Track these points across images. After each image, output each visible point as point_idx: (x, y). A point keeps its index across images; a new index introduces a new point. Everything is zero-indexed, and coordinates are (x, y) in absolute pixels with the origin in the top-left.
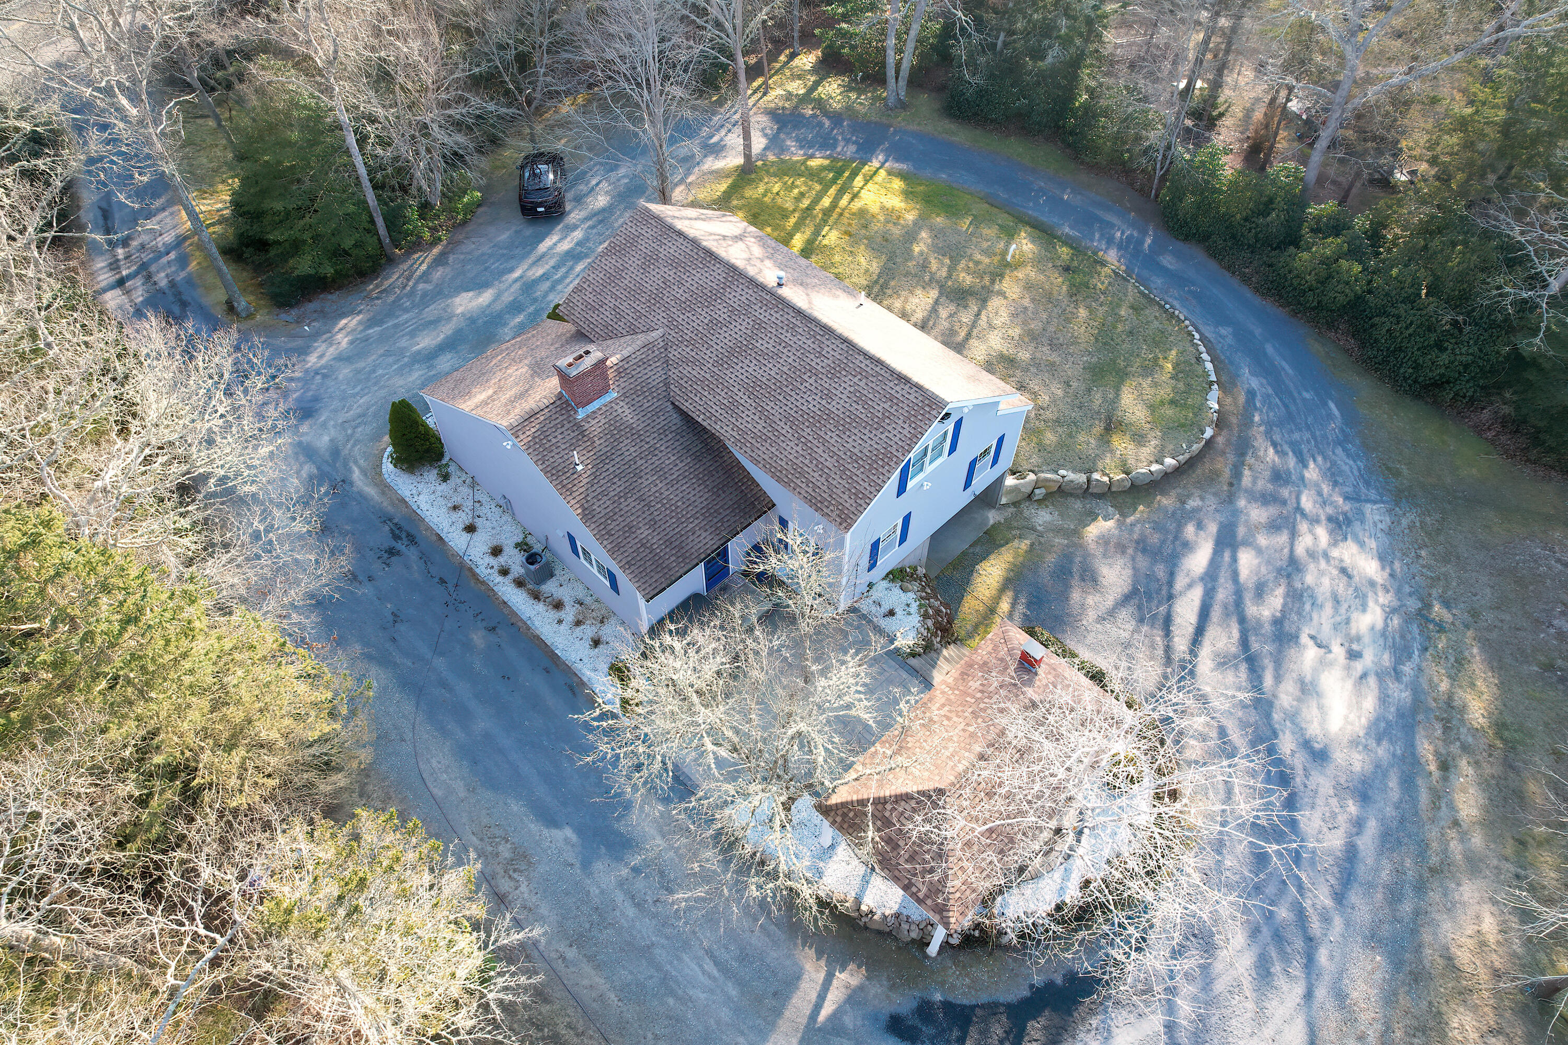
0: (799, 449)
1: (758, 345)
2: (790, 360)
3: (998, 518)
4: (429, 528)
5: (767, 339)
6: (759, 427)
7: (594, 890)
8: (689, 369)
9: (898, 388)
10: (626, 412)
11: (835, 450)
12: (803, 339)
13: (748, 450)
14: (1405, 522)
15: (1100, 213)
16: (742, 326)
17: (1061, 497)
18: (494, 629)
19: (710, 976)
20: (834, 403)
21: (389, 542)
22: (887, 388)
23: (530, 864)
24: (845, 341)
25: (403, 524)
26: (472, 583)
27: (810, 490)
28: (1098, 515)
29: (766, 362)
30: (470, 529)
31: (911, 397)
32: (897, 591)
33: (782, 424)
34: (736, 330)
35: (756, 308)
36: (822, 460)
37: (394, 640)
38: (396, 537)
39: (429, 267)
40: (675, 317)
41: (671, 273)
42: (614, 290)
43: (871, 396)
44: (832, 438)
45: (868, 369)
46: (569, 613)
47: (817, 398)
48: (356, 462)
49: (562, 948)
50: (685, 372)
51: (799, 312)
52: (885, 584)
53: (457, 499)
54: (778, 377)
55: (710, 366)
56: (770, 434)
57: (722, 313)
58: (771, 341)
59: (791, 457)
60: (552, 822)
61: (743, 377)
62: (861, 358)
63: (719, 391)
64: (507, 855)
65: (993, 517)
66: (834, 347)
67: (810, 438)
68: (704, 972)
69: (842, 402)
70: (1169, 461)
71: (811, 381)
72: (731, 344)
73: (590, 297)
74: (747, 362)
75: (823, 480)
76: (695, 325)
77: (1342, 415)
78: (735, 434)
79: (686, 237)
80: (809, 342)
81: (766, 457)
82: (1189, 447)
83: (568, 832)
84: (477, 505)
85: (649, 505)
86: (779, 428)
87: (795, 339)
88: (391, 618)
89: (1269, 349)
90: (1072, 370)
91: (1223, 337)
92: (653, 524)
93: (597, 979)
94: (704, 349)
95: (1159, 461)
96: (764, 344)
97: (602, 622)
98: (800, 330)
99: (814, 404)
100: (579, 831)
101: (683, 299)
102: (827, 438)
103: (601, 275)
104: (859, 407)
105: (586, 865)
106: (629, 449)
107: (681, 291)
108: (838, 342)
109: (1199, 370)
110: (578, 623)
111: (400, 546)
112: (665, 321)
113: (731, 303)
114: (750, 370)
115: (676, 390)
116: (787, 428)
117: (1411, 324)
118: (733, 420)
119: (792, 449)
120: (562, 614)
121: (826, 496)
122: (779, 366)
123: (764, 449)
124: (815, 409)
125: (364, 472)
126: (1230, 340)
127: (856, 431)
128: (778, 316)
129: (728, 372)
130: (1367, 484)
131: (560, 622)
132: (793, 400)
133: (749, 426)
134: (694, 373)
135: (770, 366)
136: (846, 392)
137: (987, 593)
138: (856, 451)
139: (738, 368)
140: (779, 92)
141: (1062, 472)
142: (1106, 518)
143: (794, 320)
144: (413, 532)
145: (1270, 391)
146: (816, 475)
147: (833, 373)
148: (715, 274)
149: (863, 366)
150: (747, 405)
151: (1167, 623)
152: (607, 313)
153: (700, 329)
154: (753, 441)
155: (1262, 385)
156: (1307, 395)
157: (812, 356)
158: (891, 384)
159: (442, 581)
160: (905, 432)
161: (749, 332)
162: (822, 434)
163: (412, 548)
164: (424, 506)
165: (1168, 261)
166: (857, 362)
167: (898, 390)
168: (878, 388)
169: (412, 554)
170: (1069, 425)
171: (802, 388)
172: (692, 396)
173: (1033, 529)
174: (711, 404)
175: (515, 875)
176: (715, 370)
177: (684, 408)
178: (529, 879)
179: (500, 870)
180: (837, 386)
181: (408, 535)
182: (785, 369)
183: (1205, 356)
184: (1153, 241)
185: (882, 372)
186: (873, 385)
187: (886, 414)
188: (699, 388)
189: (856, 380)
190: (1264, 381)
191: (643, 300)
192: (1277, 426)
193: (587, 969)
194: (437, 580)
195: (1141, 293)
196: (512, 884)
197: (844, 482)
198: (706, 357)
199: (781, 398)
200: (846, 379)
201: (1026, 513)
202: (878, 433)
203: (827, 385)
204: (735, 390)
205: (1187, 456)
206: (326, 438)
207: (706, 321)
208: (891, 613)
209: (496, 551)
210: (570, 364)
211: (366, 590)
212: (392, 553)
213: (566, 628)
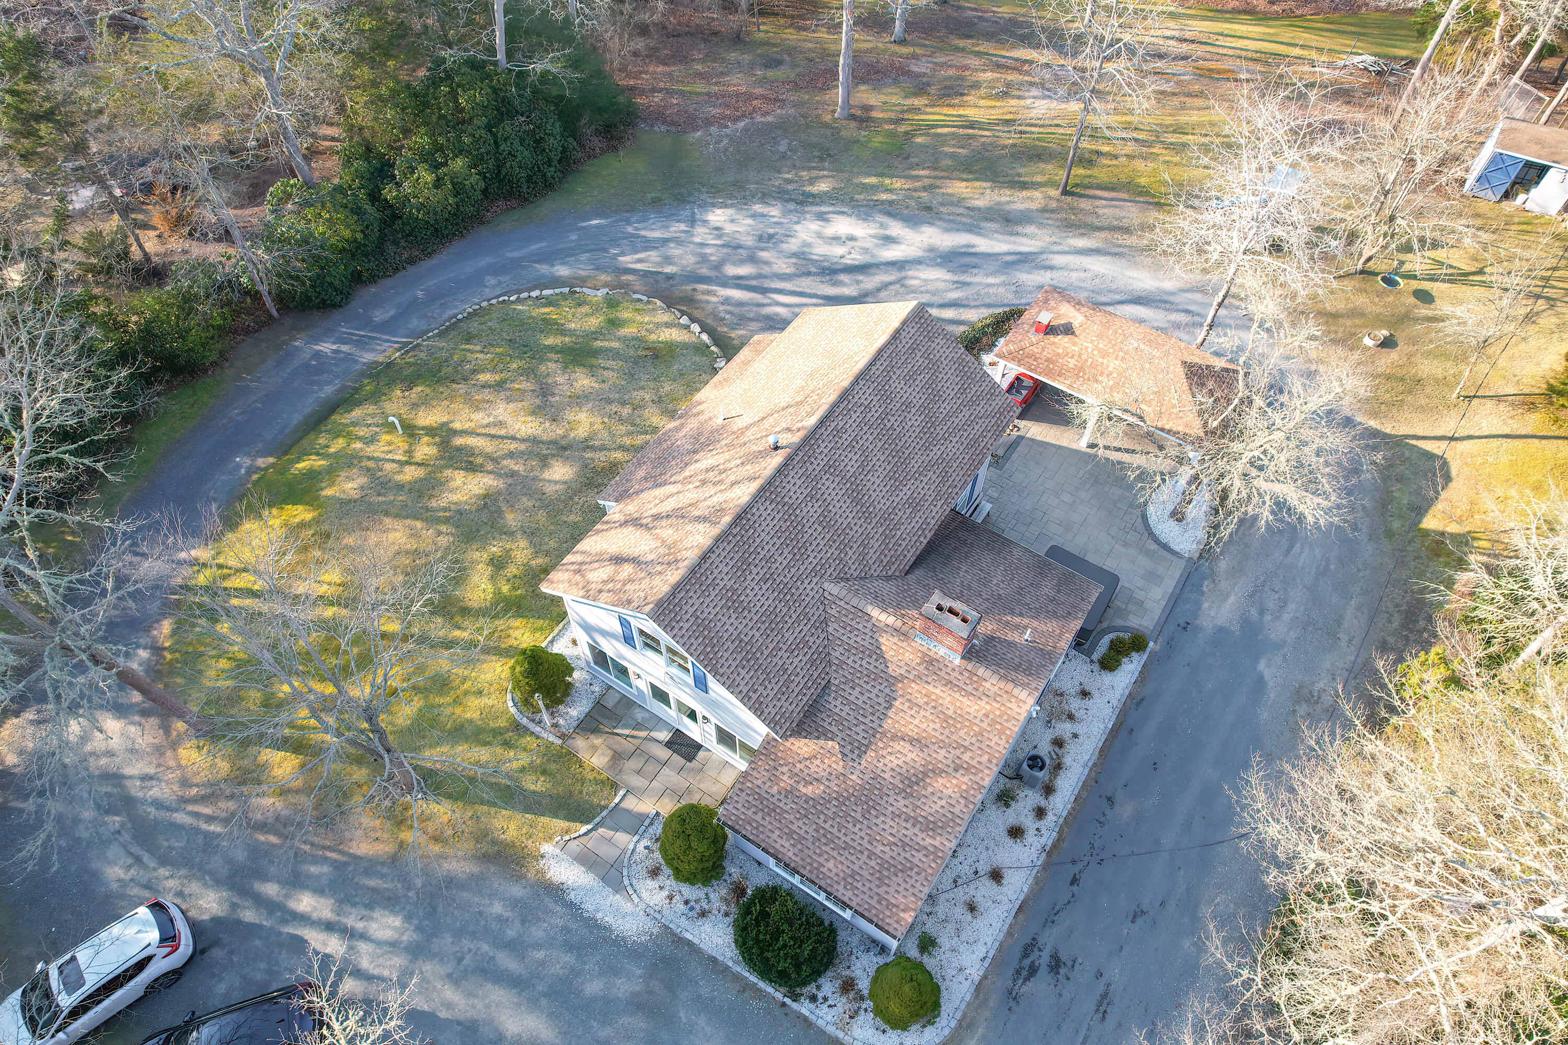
0: (955, 440)
1: (852, 470)
2: (871, 438)
4: (1009, 934)
5: (846, 460)
6: (934, 477)
7: (1293, 635)
8: (872, 551)
9: (904, 342)
11: (955, 407)
12: (850, 422)
13: (956, 490)
16: (830, 487)
18: (1109, 799)
19: (1302, 548)
20: (915, 401)
21: (1043, 976)
22: (904, 350)
23: (1301, 687)
25: (1011, 973)
26: (1065, 845)
27: (989, 435)
29: (871, 464)
30: (996, 876)
31: (912, 331)
33: (932, 454)
34: (833, 494)
35: (811, 468)
36: (964, 420)
38: (1033, 971)
40: (810, 567)
41: (755, 571)
42: (766, 652)
43: (910, 366)
44: (945, 408)
45: (885, 364)
46: (1064, 728)
47: (909, 416)
49: (1343, 644)
50: (874, 557)
51: (822, 422)
53: (959, 912)
54: (887, 453)
55: (869, 527)
56: (941, 467)
57: (813, 510)
58: (850, 456)
59: (961, 448)
60: (1261, 680)
61: (885, 490)
62: (874, 368)
63: (897, 518)
64: (1305, 706)
66: (861, 392)
67: (945, 428)
68: (1302, 552)
69: (914, 394)
71: (892, 420)
72: (849, 501)
73: (772, 689)
74: (869, 484)
75: (980, 422)
76: (822, 543)
78: (940, 504)
79: (711, 550)
80: (854, 417)
81: (961, 473)
83: (1261, 666)
84: (960, 882)
86: (935, 458)
87: (850, 431)
88: (1140, 921)
93: (1349, 614)
94: (851, 533)
96: (851, 463)
97: (1062, 695)
98: (841, 424)
99: (915, 421)
100: (1256, 660)
101: (790, 556)
102: (945, 412)
103: (743, 672)
104: (919, 378)
105: (1279, 646)
107: (780, 559)
108: (857, 388)
110: (1071, 717)
111: (1044, 959)
112: (815, 580)
113: (802, 497)
114: (878, 482)
115: (893, 568)
116: (935, 449)
118: (927, 504)
119: (954, 447)
120: (1067, 736)
121: (993, 421)
122: (876, 450)
123: (954, 475)
124: (920, 419)
127: (940, 385)
128: (823, 445)
129: (878, 507)
131: (1075, 736)
132: (910, 441)
133: (933, 487)
134: (876, 547)
135: (875, 459)
136: (905, 388)
138: (956, 389)
139: (874, 495)
143: (830, 429)
146: (976, 427)
147: (886, 397)
148: (765, 515)
149: (881, 368)
150: (913, 488)
152: (796, 661)
153: (828, 536)
154: (947, 484)
157: (869, 415)
158: (900, 346)
159: (1074, 881)
160: (942, 343)
161: (837, 480)
162: (942, 416)
163: (1041, 941)
164: (981, 951)
166: (878, 373)
167: (906, 341)
168: (903, 358)
169: (1049, 939)
171: (898, 430)
172: (900, 549)
174: (910, 527)
175: (1316, 694)
176: (874, 521)
177: (913, 559)
178: (1313, 683)
179: (1319, 708)
180: (899, 396)
181: (1025, 955)
182: (880, 444)
185: (889, 352)
186: (900, 362)
187: (927, 355)
188: (893, 541)
189: (894, 377)
191: (785, 610)
193: (1346, 624)
194: (1075, 888)
196: (1323, 695)
197: (982, 403)
198: (860, 531)
199: (907, 452)
200: (894, 386)
202: (942, 366)
203: (898, 405)
204: (897, 500)
207: (820, 529)
209: (1016, 832)
210: (964, 620)
211: (1115, 973)
212: (1056, 964)
213: (1080, 729)
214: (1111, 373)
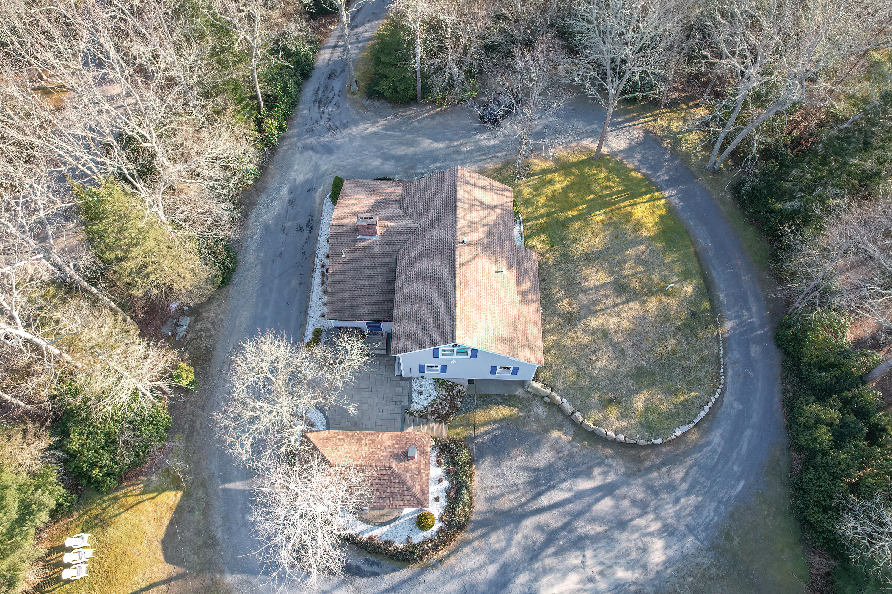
1: (434, 260)
2: (436, 276)
3: (520, 394)
4: (319, 230)
8: (411, 249)
9: (449, 320)
10: (377, 248)
11: (415, 323)
12: (446, 273)
14: (699, 560)
15: (751, 300)
16: (437, 248)
17: (557, 409)
18: (301, 284)
20: (431, 306)
21: (304, 225)
22: (447, 317)
24: (454, 286)
25: (314, 221)
26: (311, 262)
28: (563, 429)
29: (430, 270)
30: (329, 241)
31: (449, 328)
32: (433, 388)
33: (413, 297)
35: (447, 245)
36: (409, 323)
37: (273, 262)
38: (308, 225)
39: (427, 117)
40: (426, 224)
41: (440, 205)
43: (441, 315)
44: (419, 318)
45: (450, 304)
47: (429, 299)
48: (324, 185)
50: (409, 248)
51: (454, 260)
52: (432, 381)
54: (427, 278)
55: (415, 253)
56: (406, 297)
57: (437, 236)
58: (438, 262)
59: (403, 312)
61: (420, 268)
63: (410, 265)
65: (519, 392)
66: (450, 285)
67: (414, 311)
69: (433, 308)
70: (621, 437)
71: (433, 290)
72: (429, 251)
74: (426, 263)
76: (427, 232)
77: (741, 491)
80: (446, 276)
82: (639, 439)
85: (356, 287)
86: (411, 298)
87: (444, 269)
88: (279, 253)
89: (748, 433)
90: (629, 363)
91: (732, 407)
92: (352, 295)
94: (419, 246)
95: (616, 433)
98: (448, 267)
101: (434, 219)
104: (435, 316)
106: (366, 262)
109: (695, 411)
110: (325, 304)
111: (305, 230)
112: (422, 222)
113: (443, 234)
114: (424, 267)
115: (402, 252)
117: (821, 486)
118: (403, 281)
120: (324, 297)
121: (398, 336)
122: (431, 275)
124: (424, 302)
125: (323, 190)
126: (733, 412)
127: (426, 323)
128: (448, 254)
129: (418, 261)
130: (706, 529)
131: (321, 299)
132: (423, 292)
133: (404, 288)
134: (411, 251)
135: (430, 272)
136: (437, 305)
137: (481, 418)
138: (419, 330)
139: (422, 263)
140: (664, 123)
141: (565, 400)
142: (565, 434)
143: (450, 261)
144: (314, 227)
145: (719, 450)
146: (403, 326)
147: (441, 294)
148: (449, 219)
149: (450, 301)
150: (411, 280)
151: (540, 494)
152: (412, 202)
153: (427, 236)
155: (719, 444)
156: (735, 468)
157: (442, 281)
160: (436, 338)
161: (436, 252)
162: (418, 313)
163: (308, 233)
164: (325, 221)
165: (755, 350)
166: (450, 298)
169: (306, 234)
170: (595, 384)
171: (429, 290)
172: (403, 259)
173: (529, 411)
174: (405, 268)
176: (415, 257)
177: (398, 261)
180: (437, 300)
181: (312, 227)
182: (432, 278)
183: (707, 408)
184: (761, 335)
185: (452, 309)
186: (445, 312)
187: (438, 327)
188: (407, 259)
189: (443, 304)
190: (723, 444)
191: (424, 207)
192: (699, 467)
194: (303, 252)
195: (718, 355)
197: (406, 337)
198: (417, 249)
199: (421, 287)
200: (441, 301)
201: (534, 403)
202: (430, 330)
203: (435, 297)
204: (414, 270)
205: (632, 442)
206: (326, 167)
207: (431, 234)
208: (421, 393)
209: (327, 257)
210: (362, 219)
211: (283, 237)
212: (301, 229)
213: (320, 302)
214: (365, 445)
